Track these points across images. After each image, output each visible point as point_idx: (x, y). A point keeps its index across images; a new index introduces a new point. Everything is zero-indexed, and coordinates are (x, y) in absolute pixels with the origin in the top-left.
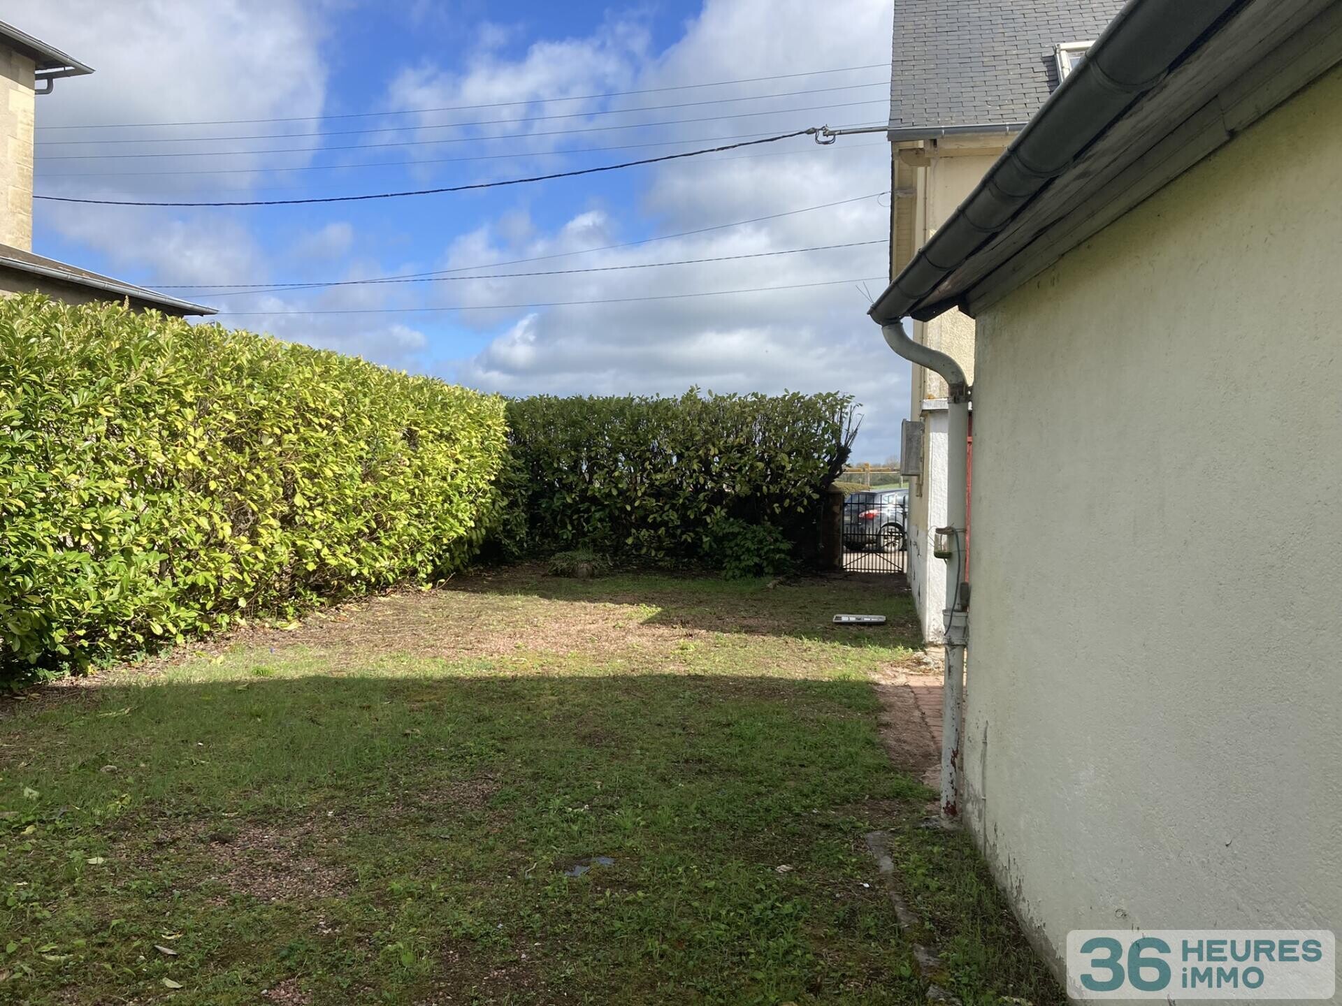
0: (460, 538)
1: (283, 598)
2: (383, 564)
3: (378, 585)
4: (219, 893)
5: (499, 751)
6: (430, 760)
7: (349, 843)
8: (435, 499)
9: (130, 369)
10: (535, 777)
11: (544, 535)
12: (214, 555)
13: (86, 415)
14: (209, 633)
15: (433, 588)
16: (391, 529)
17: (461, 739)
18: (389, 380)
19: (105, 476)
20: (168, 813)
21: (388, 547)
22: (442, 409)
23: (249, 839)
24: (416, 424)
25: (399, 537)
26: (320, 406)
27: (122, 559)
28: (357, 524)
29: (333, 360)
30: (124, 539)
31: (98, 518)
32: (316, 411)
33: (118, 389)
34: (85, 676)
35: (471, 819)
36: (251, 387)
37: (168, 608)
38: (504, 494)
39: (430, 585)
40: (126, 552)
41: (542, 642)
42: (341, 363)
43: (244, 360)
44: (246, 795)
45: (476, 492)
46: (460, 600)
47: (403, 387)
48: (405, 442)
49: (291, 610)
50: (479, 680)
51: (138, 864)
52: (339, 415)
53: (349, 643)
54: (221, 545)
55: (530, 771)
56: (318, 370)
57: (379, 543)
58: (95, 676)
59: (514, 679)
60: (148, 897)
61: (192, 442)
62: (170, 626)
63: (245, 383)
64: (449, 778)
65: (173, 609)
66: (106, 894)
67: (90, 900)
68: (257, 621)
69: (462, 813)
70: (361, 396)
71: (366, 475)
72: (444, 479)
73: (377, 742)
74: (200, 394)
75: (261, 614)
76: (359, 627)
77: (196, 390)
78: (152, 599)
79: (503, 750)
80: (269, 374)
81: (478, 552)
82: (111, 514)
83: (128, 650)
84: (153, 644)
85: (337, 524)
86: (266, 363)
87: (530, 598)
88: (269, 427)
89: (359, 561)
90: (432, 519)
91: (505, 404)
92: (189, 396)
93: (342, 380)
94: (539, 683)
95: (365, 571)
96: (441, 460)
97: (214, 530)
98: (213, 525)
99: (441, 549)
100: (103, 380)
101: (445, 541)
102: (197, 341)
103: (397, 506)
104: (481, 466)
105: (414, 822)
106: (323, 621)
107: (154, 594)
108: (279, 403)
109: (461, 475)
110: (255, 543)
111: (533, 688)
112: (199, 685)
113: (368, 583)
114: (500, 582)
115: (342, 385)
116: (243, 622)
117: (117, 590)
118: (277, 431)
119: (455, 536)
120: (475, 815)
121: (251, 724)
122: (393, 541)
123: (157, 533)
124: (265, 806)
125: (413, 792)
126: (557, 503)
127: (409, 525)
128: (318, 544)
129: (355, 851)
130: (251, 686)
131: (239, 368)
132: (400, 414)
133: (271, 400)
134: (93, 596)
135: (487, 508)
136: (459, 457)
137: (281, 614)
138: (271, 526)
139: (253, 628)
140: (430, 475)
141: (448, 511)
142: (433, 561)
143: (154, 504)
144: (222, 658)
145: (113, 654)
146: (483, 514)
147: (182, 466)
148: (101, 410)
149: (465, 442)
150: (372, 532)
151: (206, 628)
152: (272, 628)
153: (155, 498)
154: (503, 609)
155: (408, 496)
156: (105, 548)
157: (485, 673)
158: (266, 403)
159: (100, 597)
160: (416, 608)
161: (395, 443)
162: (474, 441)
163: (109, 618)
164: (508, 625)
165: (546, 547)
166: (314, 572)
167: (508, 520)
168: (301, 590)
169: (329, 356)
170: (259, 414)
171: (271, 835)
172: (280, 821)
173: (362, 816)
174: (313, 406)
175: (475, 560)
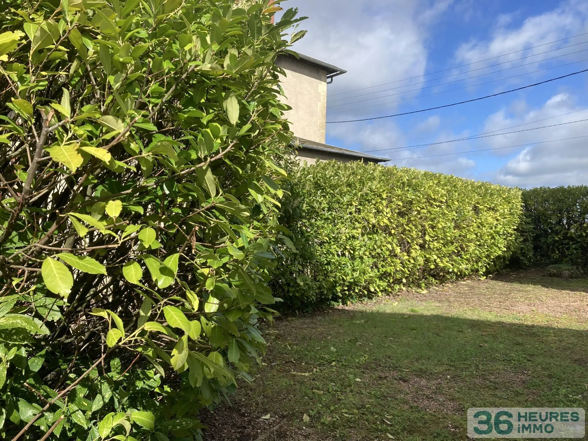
0: (499, 256)
1: (420, 279)
2: (463, 266)
3: (461, 276)
4: (406, 403)
5: (529, 361)
6: (494, 360)
7: (458, 392)
8: (487, 238)
9: (363, 186)
10: (550, 376)
11: (542, 256)
12: (394, 260)
13: (348, 205)
14: (391, 292)
15: (486, 278)
16: (467, 251)
17: (508, 352)
18: (466, 184)
19: (354, 228)
20: (382, 365)
21: (465, 259)
22: (490, 196)
23: (415, 382)
24: (478, 203)
25: (471, 255)
26: (436, 197)
27: (360, 260)
28: (452, 248)
29: (442, 177)
30: (361, 253)
31: (352, 244)
32: (434, 200)
33: (359, 194)
34: (347, 305)
35: (518, 392)
36: (408, 190)
37: (376, 281)
38: (521, 235)
39: (485, 277)
40: (361, 258)
41: (546, 309)
42: (445, 178)
43: (405, 180)
44: (412, 363)
45: (506, 235)
46: (500, 285)
47: (472, 187)
48: (473, 212)
49: (423, 285)
50: (515, 325)
51: (373, 384)
52: (444, 201)
53: (449, 302)
54: (396, 256)
55: (546, 373)
56: (435, 182)
57: (461, 257)
58: (350, 306)
59: (533, 326)
60: (378, 398)
61: (385, 214)
62: (377, 288)
63: (406, 189)
64: (504, 370)
65: (378, 282)
66: (363, 394)
67: (357, 395)
68: (410, 289)
69: (512, 387)
70: (453, 192)
71: (455, 227)
72: (491, 228)
73: (468, 348)
74: (389, 195)
75: (411, 286)
76: (453, 294)
77: (387, 193)
78: (370, 277)
79: (531, 361)
80: (415, 185)
81: (508, 263)
82: (356, 243)
83: (361, 296)
84: (371, 295)
85: (443, 248)
86: (414, 180)
87: (536, 287)
88: (416, 207)
89: (452, 265)
90: (486, 247)
91: (521, 192)
92: (384, 196)
93: (446, 186)
94: (547, 330)
95: (455, 270)
96: (490, 220)
97: (393, 250)
98: (393, 247)
99: (490, 261)
100: (354, 191)
101: (492, 257)
102: (388, 173)
103: (470, 241)
104: (509, 221)
105: (488, 387)
106: (438, 291)
107: (371, 275)
108: (419, 197)
109: (500, 226)
110: (409, 256)
111: (544, 332)
112: (389, 314)
113: (456, 274)
114: (520, 278)
115: (446, 188)
116: (404, 289)
117: (358, 273)
118: (419, 209)
119: (497, 255)
120: (519, 389)
121: (412, 333)
122: (468, 256)
123: (372, 250)
124: (420, 369)
125: (486, 373)
126: (550, 240)
127: (475, 249)
128: (435, 257)
129: (461, 396)
130: (410, 316)
131: (403, 183)
132: (471, 199)
133: (417, 196)
134: (350, 275)
135: (513, 242)
136: (499, 218)
137: (419, 286)
138: (416, 249)
139: (408, 291)
140: (485, 227)
141: (493, 244)
142: (486, 266)
143: (371, 239)
144: (397, 303)
145: (356, 298)
146: (511, 245)
147: (382, 224)
148: (353, 203)
149: (502, 211)
150: (459, 252)
151: (390, 290)
152: (416, 292)
153: (371, 236)
154: (522, 291)
155: (475, 236)
156: (354, 256)
157: (517, 322)
158: (414, 197)
159: (352, 275)
160: (479, 287)
161: (468, 212)
162: (506, 210)
163: (355, 283)
164: (526, 299)
165: (543, 261)
166: (433, 269)
167: (523, 248)
168: (428, 277)
169: (440, 176)
170: (411, 203)
171: (423, 382)
172: (427, 377)
173: (463, 381)
174: (433, 197)
175: (506, 266)
